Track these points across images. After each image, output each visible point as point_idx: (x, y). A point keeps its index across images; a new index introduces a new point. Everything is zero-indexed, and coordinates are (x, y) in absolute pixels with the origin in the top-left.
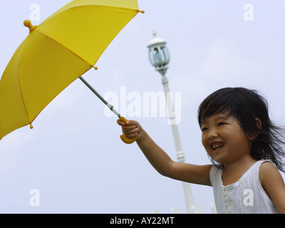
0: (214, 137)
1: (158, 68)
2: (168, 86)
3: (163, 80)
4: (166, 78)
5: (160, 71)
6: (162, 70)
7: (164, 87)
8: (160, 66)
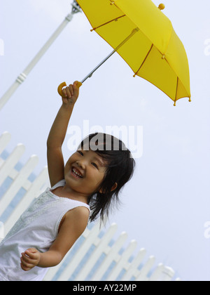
0: (81, 167)
1: (75, 4)
2: (67, 23)
3: (68, 16)
4: (72, 17)
5: (74, 7)
6: (76, 9)
7: (64, 21)
8: (78, 5)
